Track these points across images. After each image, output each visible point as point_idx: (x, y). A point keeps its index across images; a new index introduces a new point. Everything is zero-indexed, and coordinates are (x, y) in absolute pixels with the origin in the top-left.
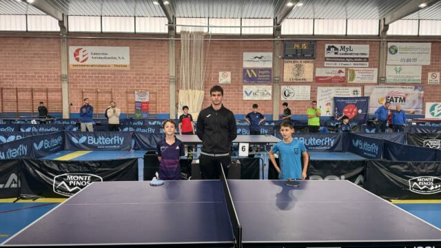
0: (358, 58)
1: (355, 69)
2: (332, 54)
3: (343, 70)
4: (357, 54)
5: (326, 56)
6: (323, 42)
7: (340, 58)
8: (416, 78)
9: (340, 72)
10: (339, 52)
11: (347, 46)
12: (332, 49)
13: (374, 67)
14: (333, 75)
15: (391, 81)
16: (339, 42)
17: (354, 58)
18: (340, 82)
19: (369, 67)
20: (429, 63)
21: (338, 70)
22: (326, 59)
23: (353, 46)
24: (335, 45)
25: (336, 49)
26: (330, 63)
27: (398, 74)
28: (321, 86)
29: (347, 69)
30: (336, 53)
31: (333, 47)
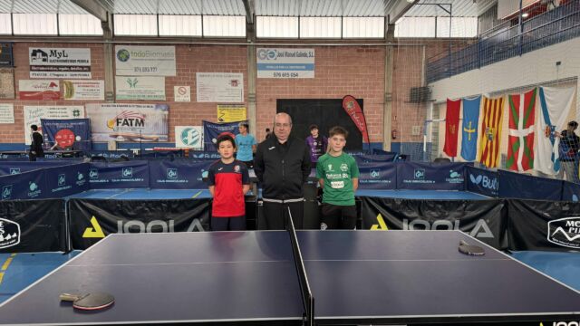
0: (76, 67)
1: (72, 81)
2: (39, 61)
3: (57, 82)
4: (74, 61)
5: (31, 64)
6: (26, 45)
7: (50, 66)
8: (157, 93)
9: (53, 85)
10: (49, 58)
11: (59, 50)
12: (39, 54)
13: (100, 79)
14: (43, 90)
15: (123, 98)
16: (49, 44)
17: (70, 67)
18: (54, 99)
19: (93, 79)
20: (174, 73)
21: (49, 82)
22: (31, 68)
23: (68, 50)
24: (43, 49)
25: (44, 54)
26: (37, 72)
27: (133, 88)
28: (28, 104)
29: (62, 81)
30: (44, 60)
31: (39, 51)
